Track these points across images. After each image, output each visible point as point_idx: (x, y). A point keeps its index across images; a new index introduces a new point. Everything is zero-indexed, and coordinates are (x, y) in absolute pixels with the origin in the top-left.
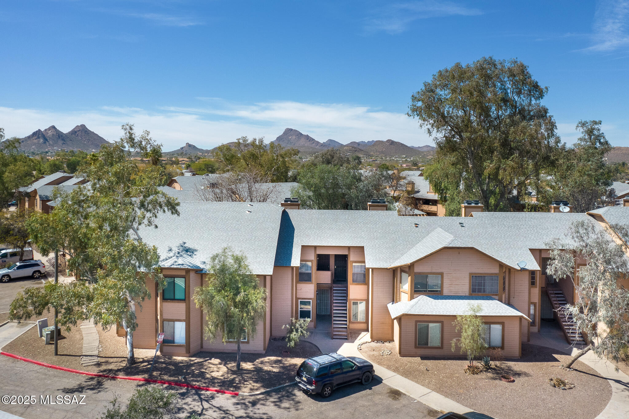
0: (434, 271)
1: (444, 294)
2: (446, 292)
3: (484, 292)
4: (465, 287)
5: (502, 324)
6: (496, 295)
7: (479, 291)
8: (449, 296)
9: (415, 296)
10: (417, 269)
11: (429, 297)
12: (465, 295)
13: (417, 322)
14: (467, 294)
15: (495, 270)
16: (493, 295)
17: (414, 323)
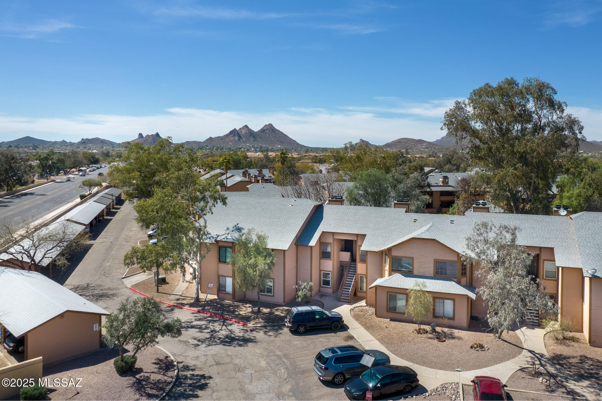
0: (406, 256)
1: (414, 274)
2: (415, 272)
3: (446, 274)
4: (430, 270)
5: (454, 300)
6: (455, 278)
7: (442, 273)
8: (418, 276)
9: (392, 273)
10: (395, 253)
11: (402, 275)
12: (430, 276)
13: (388, 292)
14: (432, 276)
15: (455, 258)
16: (453, 277)
17: (386, 293)
